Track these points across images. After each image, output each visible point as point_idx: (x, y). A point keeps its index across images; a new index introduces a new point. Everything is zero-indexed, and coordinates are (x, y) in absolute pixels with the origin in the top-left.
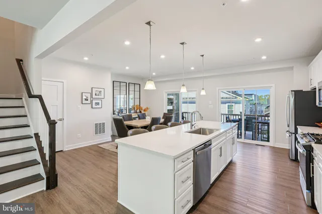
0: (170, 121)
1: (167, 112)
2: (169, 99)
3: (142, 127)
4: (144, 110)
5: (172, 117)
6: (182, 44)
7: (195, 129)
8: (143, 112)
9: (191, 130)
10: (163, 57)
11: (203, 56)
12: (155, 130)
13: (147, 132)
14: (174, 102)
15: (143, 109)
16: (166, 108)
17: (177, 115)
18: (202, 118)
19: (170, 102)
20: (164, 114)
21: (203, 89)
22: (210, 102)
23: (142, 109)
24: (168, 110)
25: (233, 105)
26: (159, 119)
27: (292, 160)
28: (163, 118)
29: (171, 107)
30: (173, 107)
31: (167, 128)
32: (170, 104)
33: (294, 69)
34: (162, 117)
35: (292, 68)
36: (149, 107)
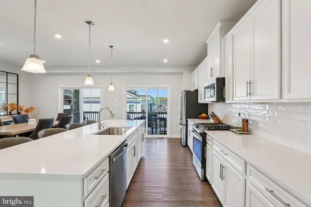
0: (68, 122)
1: (63, 112)
2: (66, 97)
3: (21, 135)
4: (26, 111)
5: (71, 117)
6: (89, 23)
7: (104, 129)
8: (23, 113)
9: (100, 131)
10: (58, 36)
11: (112, 47)
12: (44, 136)
13: (29, 141)
14: (73, 101)
15: (24, 109)
16: (61, 107)
17: (77, 115)
18: (113, 116)
19: (67, 100)
20: (60, 115)
21: (111, 84)
22: (116, 101)
23: (22, 110)
24: (64, 110)
25: (133, 105)
26: (51, 121)
27: (184, 146)
28: (57, 120)
29: (68, 107)
30: (71, 106)
31: (64, 131)
32: (67, 103)
33: (184, 74)
34: (55, 118)
35: (182, 73)
36: (34, 107)
